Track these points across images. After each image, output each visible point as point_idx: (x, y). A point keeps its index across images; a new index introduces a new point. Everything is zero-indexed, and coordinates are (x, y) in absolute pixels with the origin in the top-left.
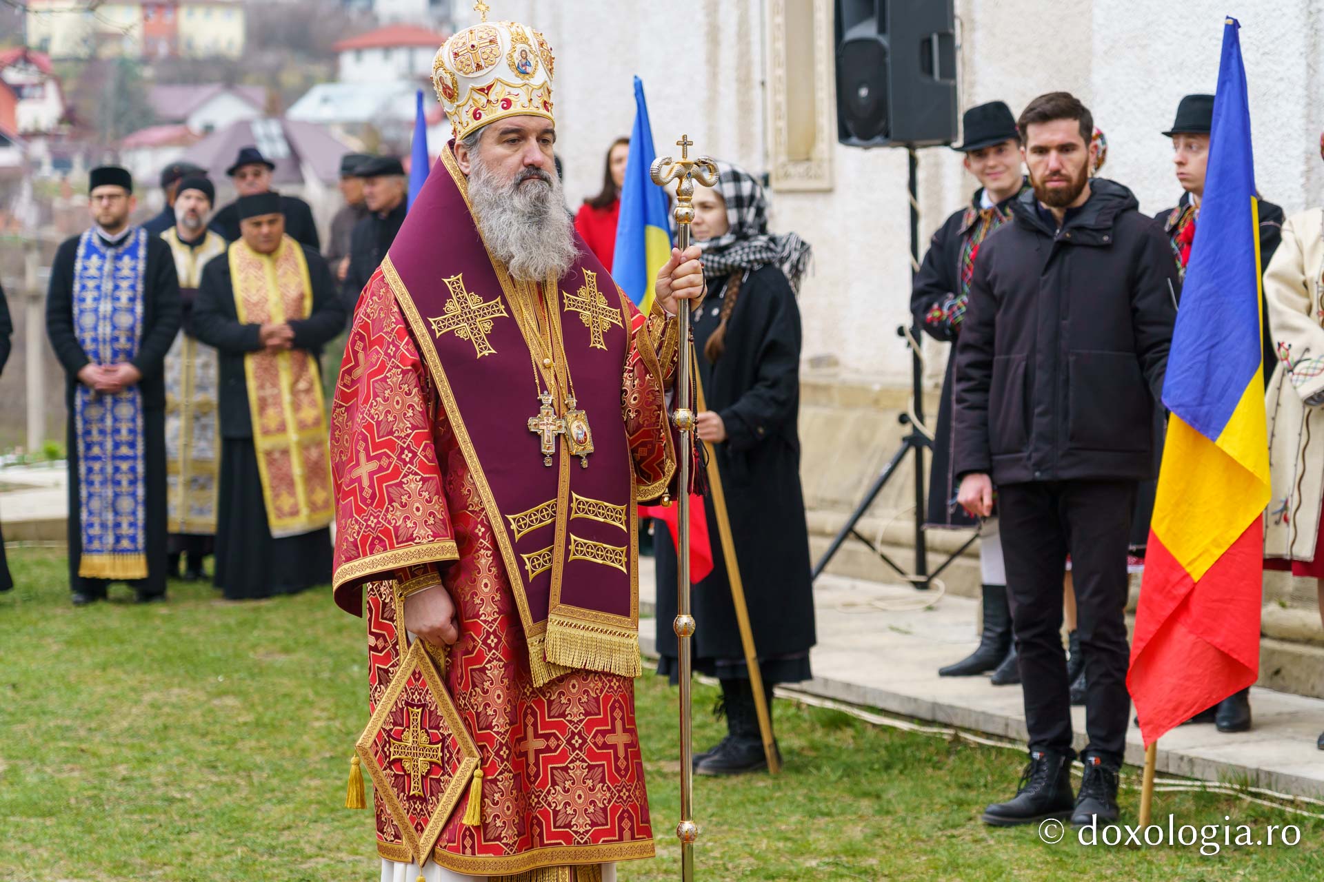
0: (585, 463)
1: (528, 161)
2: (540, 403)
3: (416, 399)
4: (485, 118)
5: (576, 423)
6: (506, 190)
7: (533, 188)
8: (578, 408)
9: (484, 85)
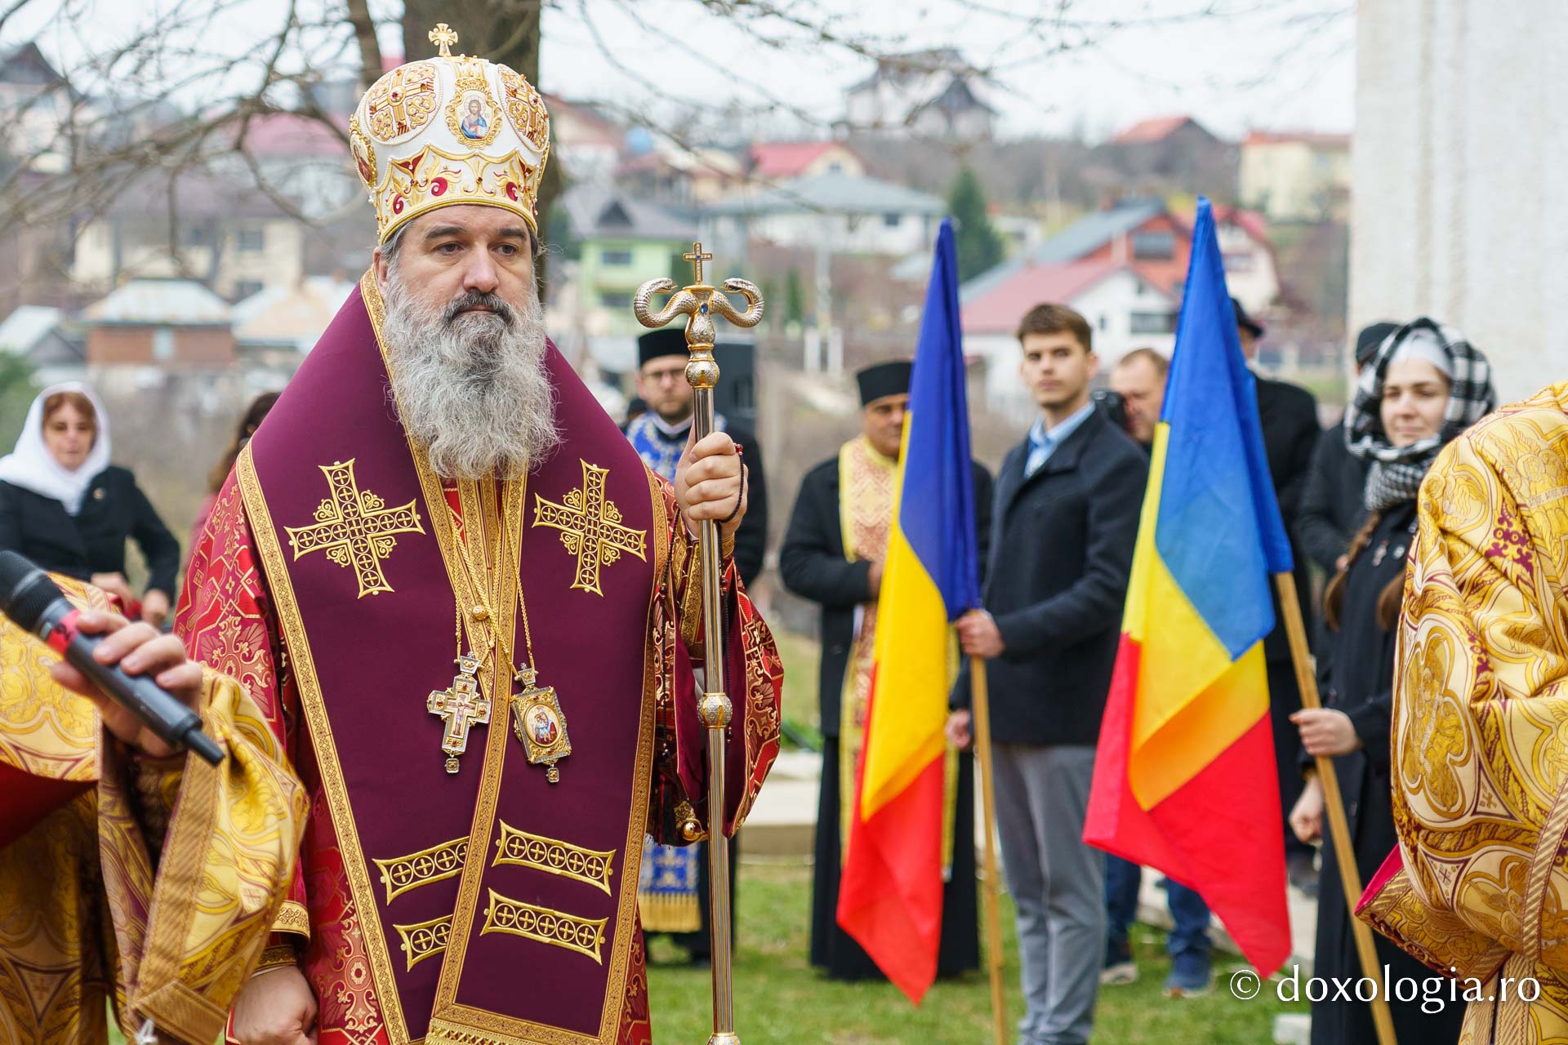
0: (554, 776)
1: (469, 281)
2: (457, 669)
3: (260, 668)
4: (408, 211)
5: (534, 711)
6: (433, 327)
7: (475, 325)
8: (540, 683)
9: (408, 155)
